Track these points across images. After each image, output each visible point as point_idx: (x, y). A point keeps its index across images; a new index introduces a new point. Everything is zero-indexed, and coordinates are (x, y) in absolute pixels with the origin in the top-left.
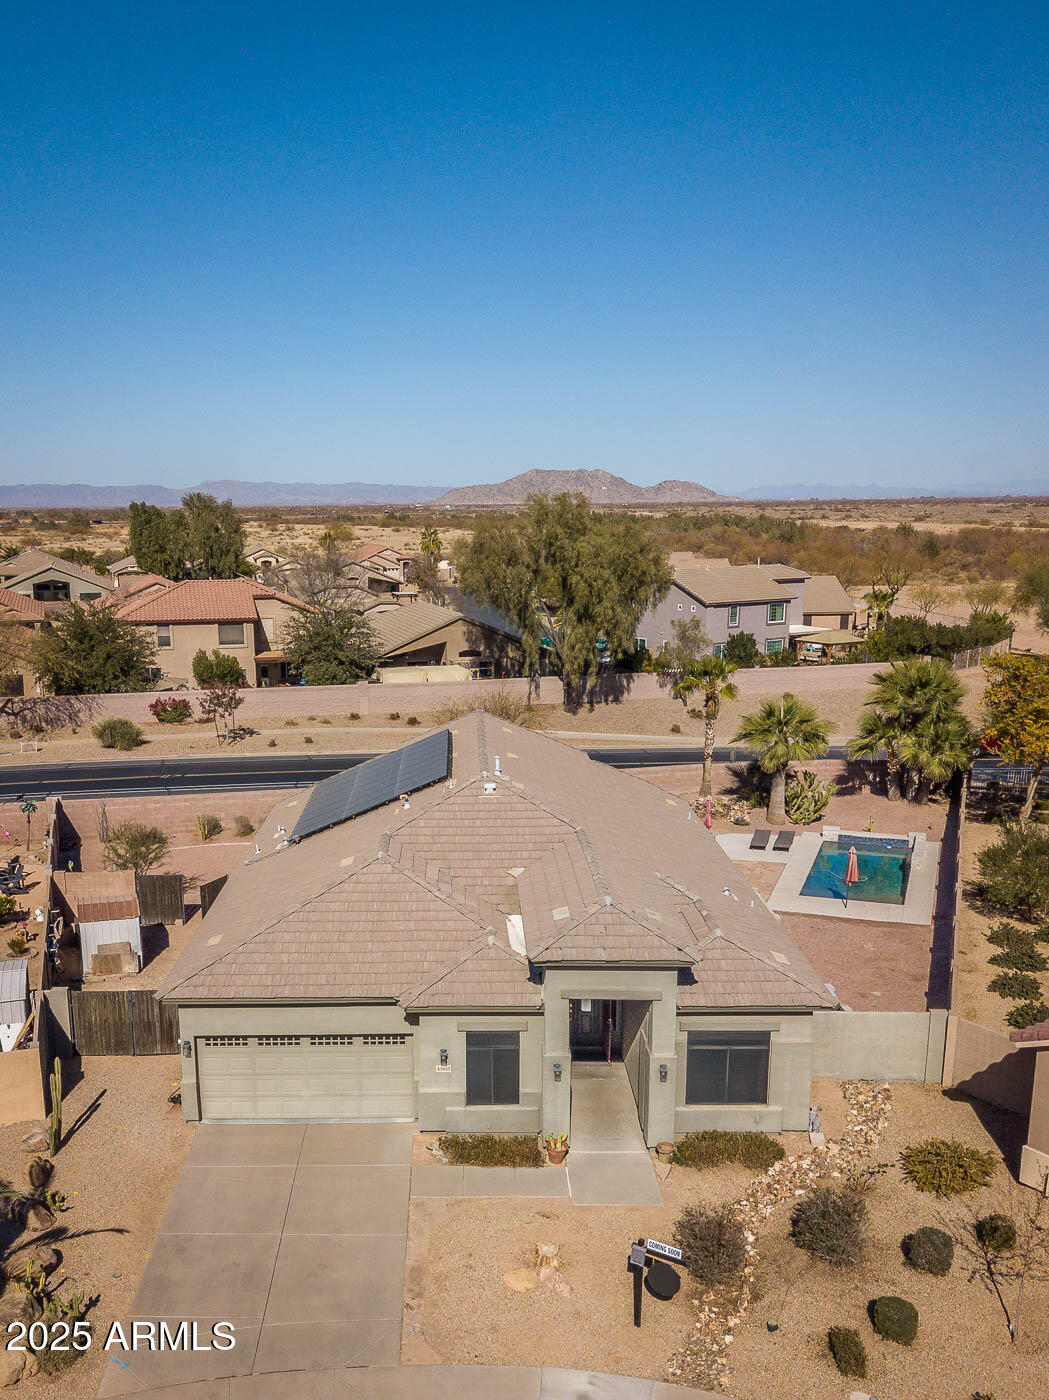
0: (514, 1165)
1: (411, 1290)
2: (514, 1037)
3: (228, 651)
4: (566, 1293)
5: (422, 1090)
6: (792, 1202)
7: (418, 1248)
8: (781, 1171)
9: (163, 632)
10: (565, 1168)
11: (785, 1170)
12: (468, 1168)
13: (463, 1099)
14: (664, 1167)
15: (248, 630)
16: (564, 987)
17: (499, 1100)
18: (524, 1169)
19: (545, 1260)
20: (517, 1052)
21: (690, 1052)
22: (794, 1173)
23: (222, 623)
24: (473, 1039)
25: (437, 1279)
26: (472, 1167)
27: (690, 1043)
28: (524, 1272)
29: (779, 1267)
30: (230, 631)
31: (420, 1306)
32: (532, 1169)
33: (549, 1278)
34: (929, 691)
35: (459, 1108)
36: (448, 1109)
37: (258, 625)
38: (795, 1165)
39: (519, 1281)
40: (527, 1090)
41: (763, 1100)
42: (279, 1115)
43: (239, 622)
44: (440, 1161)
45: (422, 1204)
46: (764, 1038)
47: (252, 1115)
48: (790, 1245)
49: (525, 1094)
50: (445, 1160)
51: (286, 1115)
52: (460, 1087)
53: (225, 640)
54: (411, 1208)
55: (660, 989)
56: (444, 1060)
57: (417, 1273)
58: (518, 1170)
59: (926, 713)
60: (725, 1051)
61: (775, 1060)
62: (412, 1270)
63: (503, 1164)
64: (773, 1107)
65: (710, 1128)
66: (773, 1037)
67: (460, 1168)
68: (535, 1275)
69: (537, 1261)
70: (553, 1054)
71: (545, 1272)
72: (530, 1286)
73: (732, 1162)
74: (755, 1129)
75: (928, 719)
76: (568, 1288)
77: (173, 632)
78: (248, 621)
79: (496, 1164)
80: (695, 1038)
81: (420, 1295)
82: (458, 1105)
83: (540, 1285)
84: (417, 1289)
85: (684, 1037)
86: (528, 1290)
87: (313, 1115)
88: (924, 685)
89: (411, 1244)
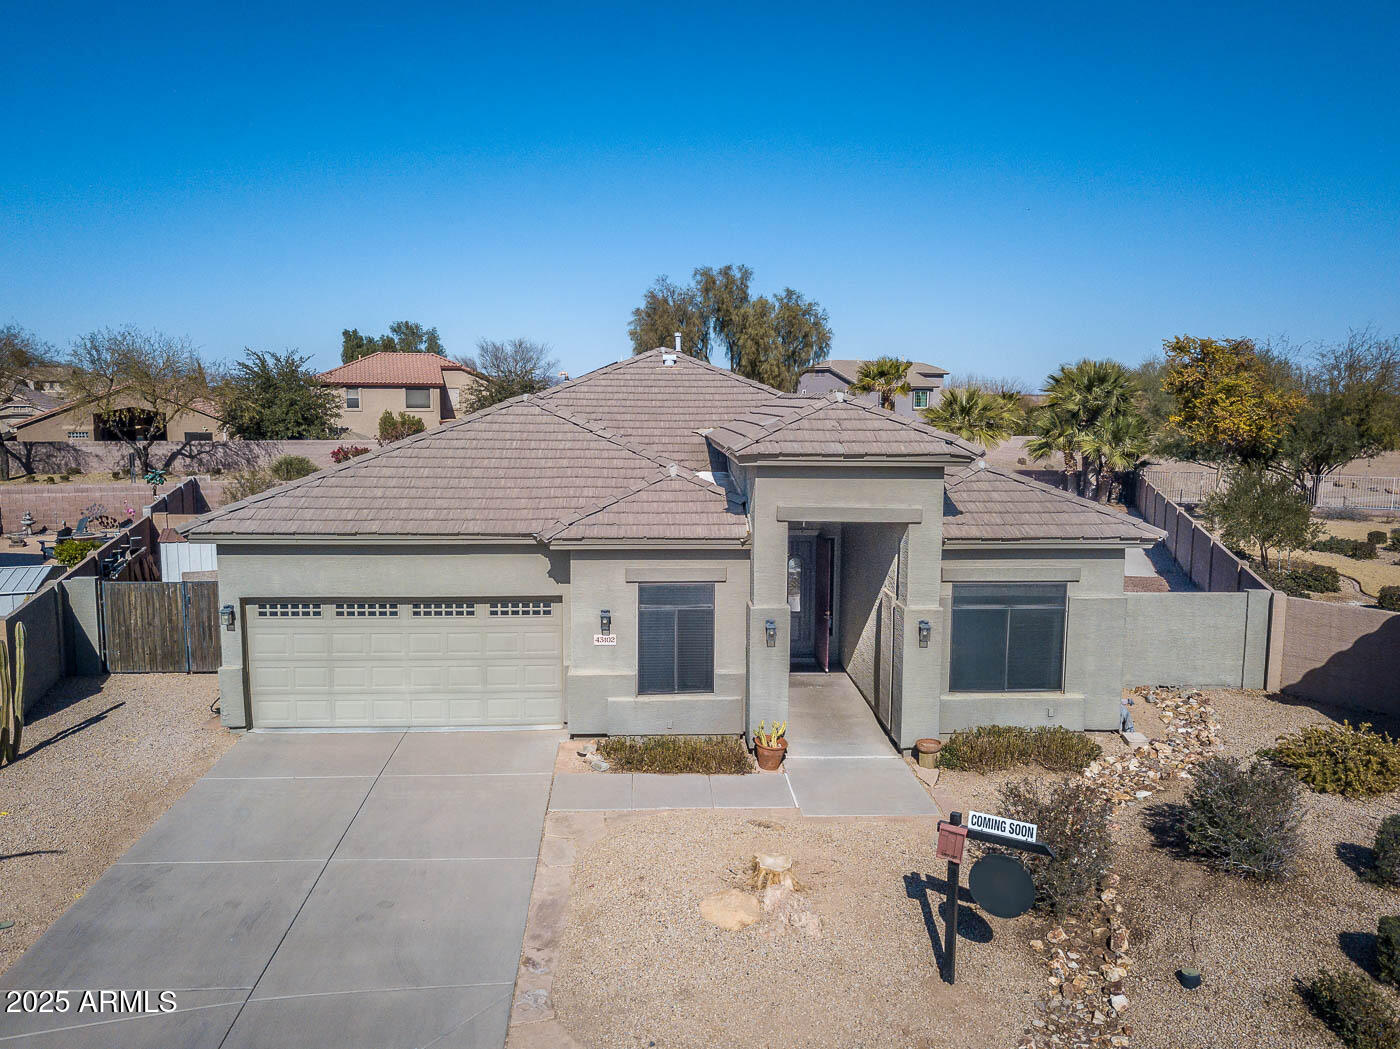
0: (708, 770)
1: (535, 937)
2: (706, 591)
3: (416, 414)
4: (812, 930)
5: (572, 672)
6: (1135, 807)
7: (553, 877)
8: (1101, 775)
9: (352, 394)
10: (784, 774)
11: (1107, 772)
12: (637, 775)
13: (634, 685)
14: (929, 773)
15: (435, 394)
16: (781, 504)
17: (685, 687)
18: (722, 777)
19: (772, 877)
20: (711, 613)
21: (954, 612)
22: (1121, 776)
23: (410, 387)
24: (649, 594)
25: (583, 918)
26: (645, 774)
27: (956, 600)
28: (736, 897)
29: (1158, 888)
30: (418, 396)
31: (550, 960)
32: (735, 777)
33: (780, 906)
34: (1107, 386)
35: (628, 698)
36: (610, 699)
37: (443, 389)
38: (1119, 767)
39: (730, 912)
40: (723, 671)
41: (1058, 686)
42: (366, 722)
43: (425, 387)
44: (595, 768)
45: (566, 819)
46: (1056, 593)
47: (326, 722)
48: (1162, 858)
49: (721, 676)
50: (605, 765)
51: (378, 722)
52: (629, 668)
53: (412, 402)
54: (548, 824)
55: (920, 507)
56: (606, 624)
57: (549, 910)
58: (714, 777)
59: (1105, 407)
60: (1003, 613)
61: (1073, 627)
62: (541, 907)
63: (691, 770)
64: (1071, 695)
65: (987, 724)
66: (1072, 592)
67: (627, 776)
68: (754, 901)
69: (756, 878)
70: (765, 607)
71: (772, 895)
72: (749, 919)
73: (1027, 764)
74: (1051, 724)
75: (1107, 414)
76: (816, 921)
77: (360, 394)
78: (435, 386)
79: (681, 771)
80: (962, 594)
81: (551, 943)
82: (627, 694)
83: (766, 918)
84: (547, 935)
85: (948, 590)
86: (745, 925)
87: (415, 721)
88: (1102, 380)
89: (542, 870)
